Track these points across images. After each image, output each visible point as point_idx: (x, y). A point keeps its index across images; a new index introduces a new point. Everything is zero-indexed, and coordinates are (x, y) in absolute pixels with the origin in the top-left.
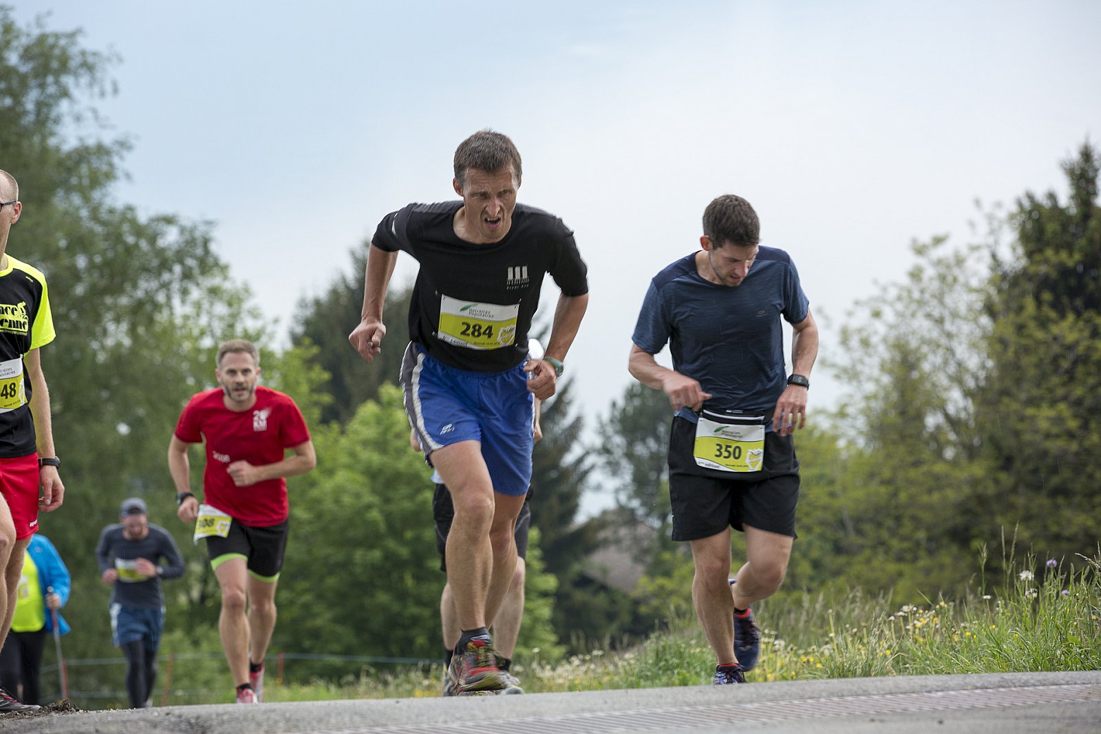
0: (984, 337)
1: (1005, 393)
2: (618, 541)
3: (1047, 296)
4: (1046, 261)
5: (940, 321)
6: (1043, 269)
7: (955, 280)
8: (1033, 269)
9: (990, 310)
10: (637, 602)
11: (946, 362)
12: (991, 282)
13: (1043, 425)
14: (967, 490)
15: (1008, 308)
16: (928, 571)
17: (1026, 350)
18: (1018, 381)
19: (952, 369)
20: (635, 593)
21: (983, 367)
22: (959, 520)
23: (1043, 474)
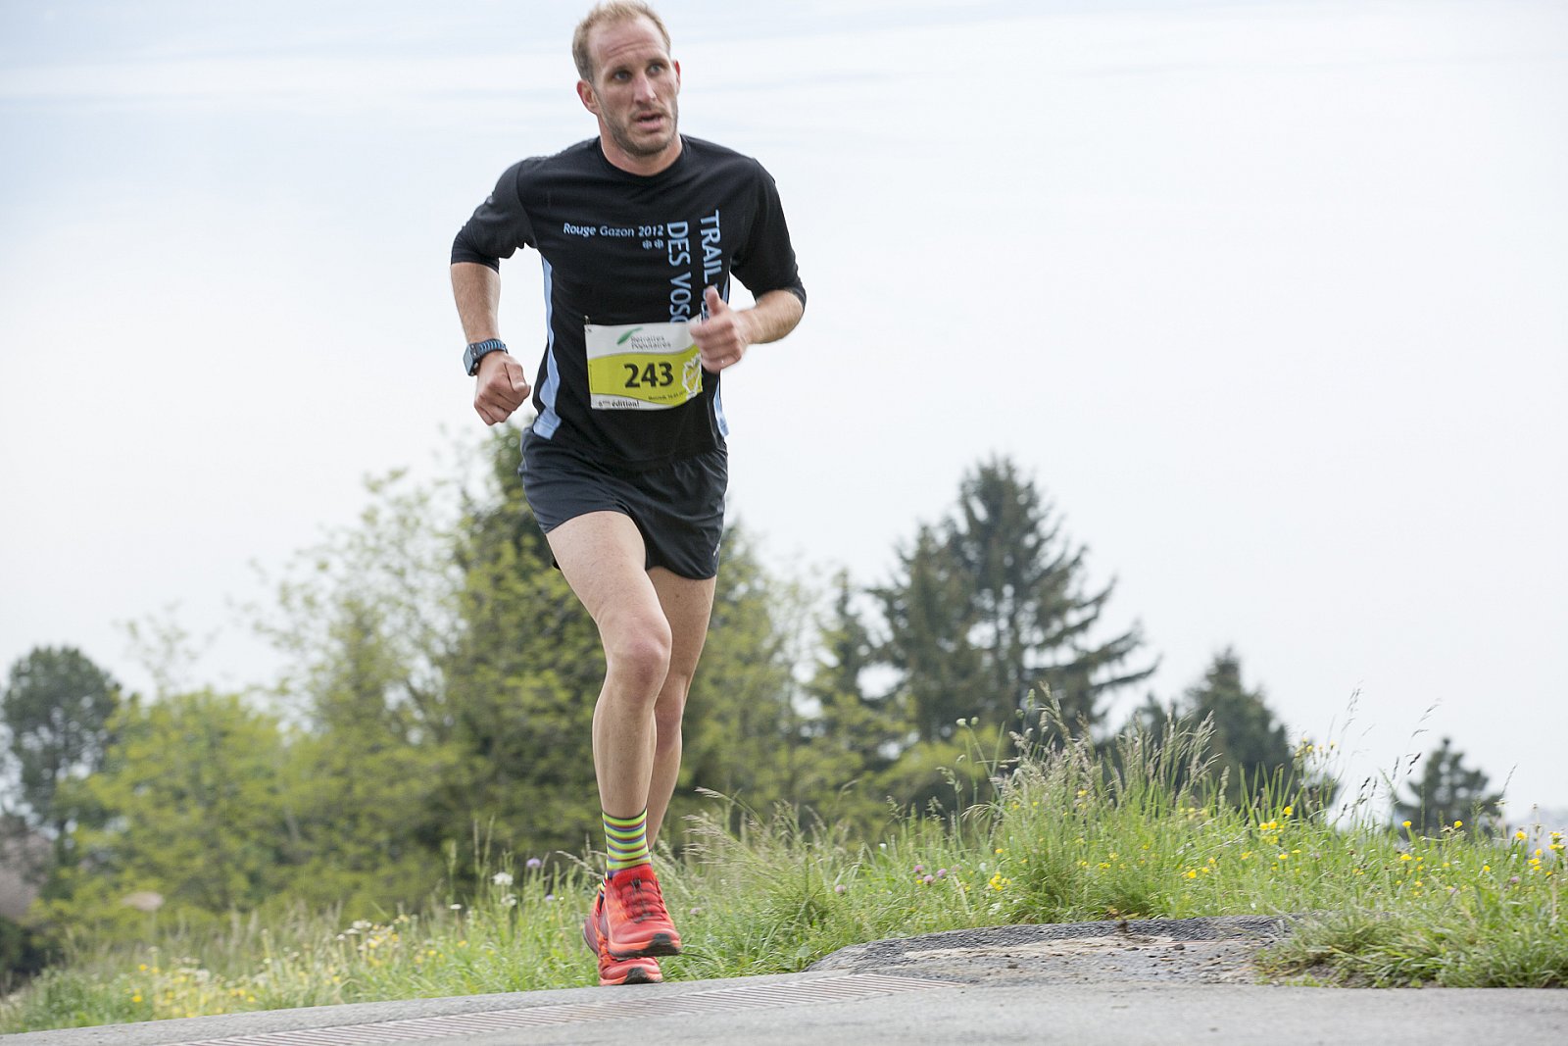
0: (455, 592)
1: (481, 660)
3: (528, 540)
5: (400, 574)
7: (418, 523)
8: (511, 508)
9: (461, 559)
10: (28, 933)
11: (409, 624)
12: (462, 524)
13: (528, 698)
14: (437, 780)
15: (482, 557)
16: (390, 881)
17: (506, 607)
18: (497, 646)
19: (416, 632)
20: (25, 921)
21: (454, 629)
22: (428, 817)
23: (528, 758)
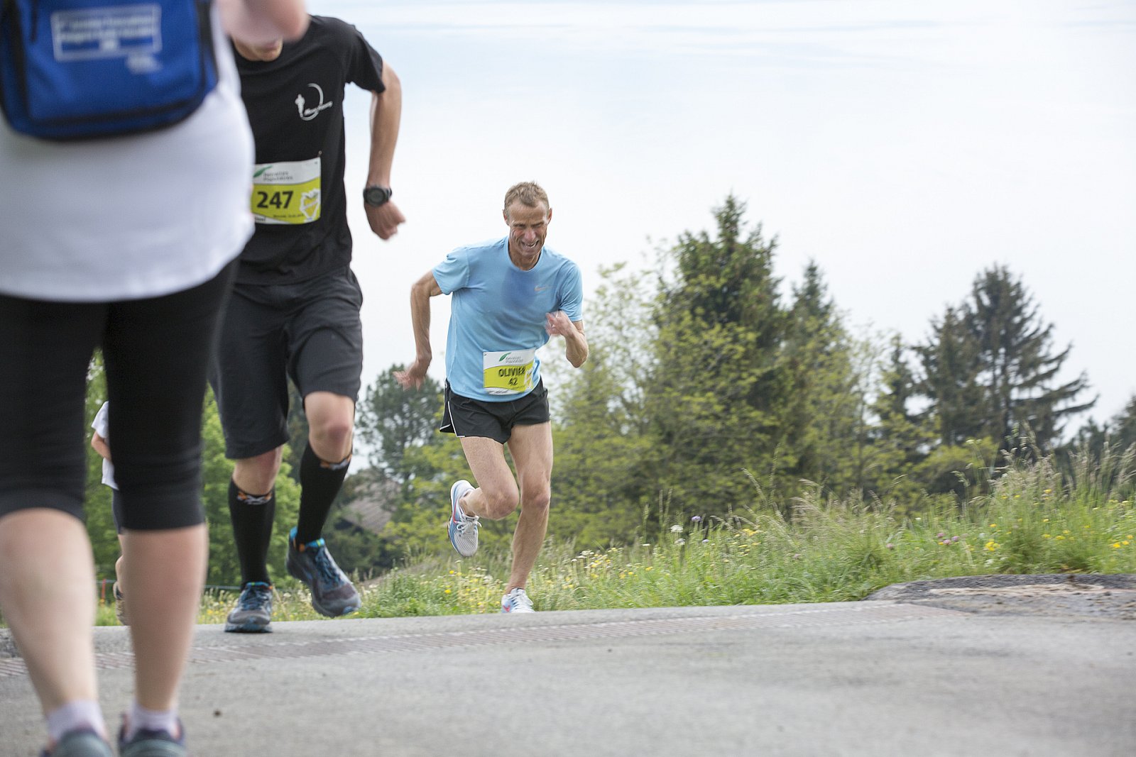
0: (652, 342)
1: (668, 384)
2: (371, 494)
3: (700, 310)
4: (699, 284)
5: (620, 328)
6: (697, 289)
7: (631, 297)
8: (689, 289)
9: (657, 320)
10: (384, 541)
11: (623, 360)
12: (658, 298)
13: (696, 409)
14: (638, 458)
15: (671, 320)
16: (607, 520)
17: (684, 351)
18: (678, 375)
19: (628, 365)
20: (382, 535)
21: (652, 364)
22: (631, 481)
23: (695, 446)
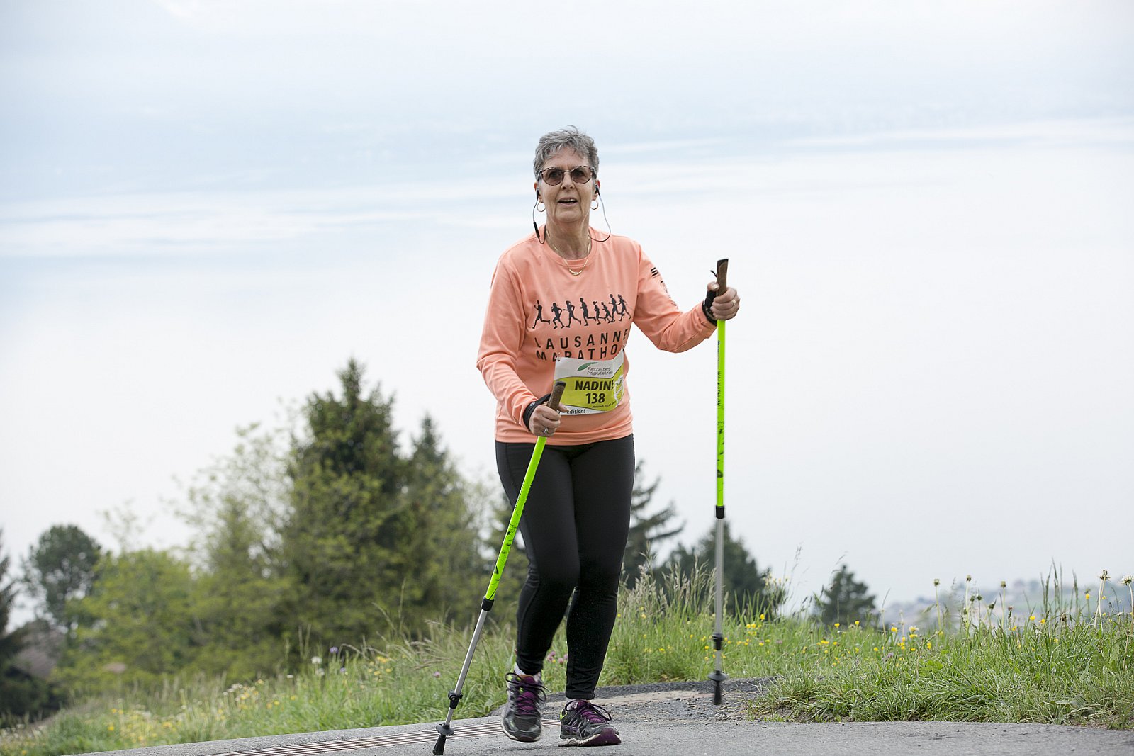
0: (288, 492)
1: (303, 530)
2: (37, 643)
3: (329, 462)
4: (328, 438)
5: (257, 482)
6: (326, 444)
7: (266, 453)
8: (319, 445)
9: (291, 473)
10: (52, 686)
11: (262, 510)
12: (292, 454)
13: (329, 551)
14: (278, 598)
15: (303, 472)
16: (253, 655)
17: (316, 500)
18: (312, 522)
19: (266, 514)
20: (50, 680)
21: (287, 512)
22: (274, 619)
23: (330, 585)
